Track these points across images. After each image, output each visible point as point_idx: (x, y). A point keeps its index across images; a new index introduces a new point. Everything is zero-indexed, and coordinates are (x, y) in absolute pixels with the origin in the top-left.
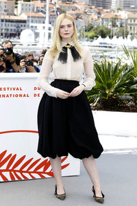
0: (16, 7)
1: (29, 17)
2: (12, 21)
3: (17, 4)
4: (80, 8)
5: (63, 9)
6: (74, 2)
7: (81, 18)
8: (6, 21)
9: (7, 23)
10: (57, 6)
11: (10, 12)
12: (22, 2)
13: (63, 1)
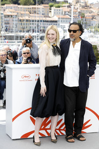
0: (50, 12)
1: (59, 18)
2: (47, 21)
3: (51, 9)
4: (94, 11)
5: (82, 12)
6: (90, 8)
7: (95, 19)
8: (44, 21)
9: (44, 23)
10: (79, 10)
11: (46, 15)
12: (54, 8)
13: (83, 7)
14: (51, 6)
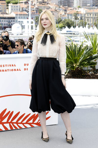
0: (8, 8)
1: (17, 15)
2: (5, 18)
3: (8, 6)
4: (52, 7)
5: (40, 8)
6: (48, 3)
7: (53, 14)
8: (1, 18)
9: (2, 20)
10: (36, 6)
11: (3, 11)
12: (12, 4)
13: (40, 3)
14: (8, 3)
